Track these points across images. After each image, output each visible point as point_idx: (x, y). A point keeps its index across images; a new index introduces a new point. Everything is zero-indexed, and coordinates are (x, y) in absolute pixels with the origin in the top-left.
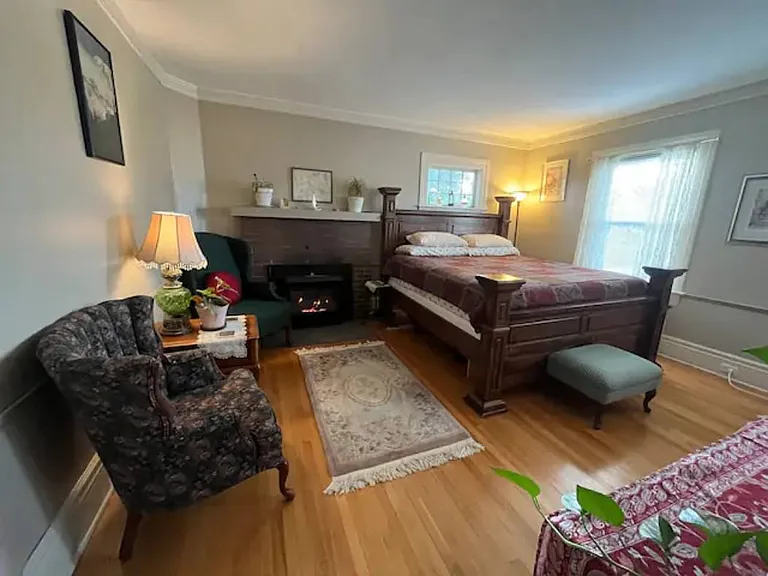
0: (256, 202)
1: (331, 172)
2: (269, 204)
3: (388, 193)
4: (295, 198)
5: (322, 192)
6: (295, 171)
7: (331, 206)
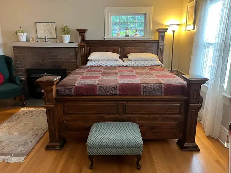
0: (19, 40)
1: (55, 23)
2: (25, 40)
3: (82, 32)
4: (39, 37)
5: (51, 33)
6: (37, 24)
7: (56, 40)
